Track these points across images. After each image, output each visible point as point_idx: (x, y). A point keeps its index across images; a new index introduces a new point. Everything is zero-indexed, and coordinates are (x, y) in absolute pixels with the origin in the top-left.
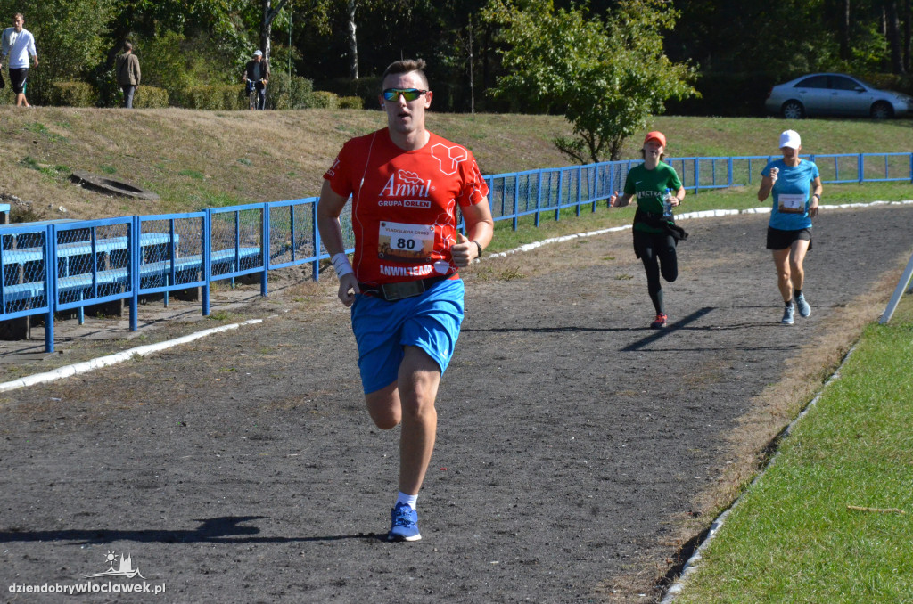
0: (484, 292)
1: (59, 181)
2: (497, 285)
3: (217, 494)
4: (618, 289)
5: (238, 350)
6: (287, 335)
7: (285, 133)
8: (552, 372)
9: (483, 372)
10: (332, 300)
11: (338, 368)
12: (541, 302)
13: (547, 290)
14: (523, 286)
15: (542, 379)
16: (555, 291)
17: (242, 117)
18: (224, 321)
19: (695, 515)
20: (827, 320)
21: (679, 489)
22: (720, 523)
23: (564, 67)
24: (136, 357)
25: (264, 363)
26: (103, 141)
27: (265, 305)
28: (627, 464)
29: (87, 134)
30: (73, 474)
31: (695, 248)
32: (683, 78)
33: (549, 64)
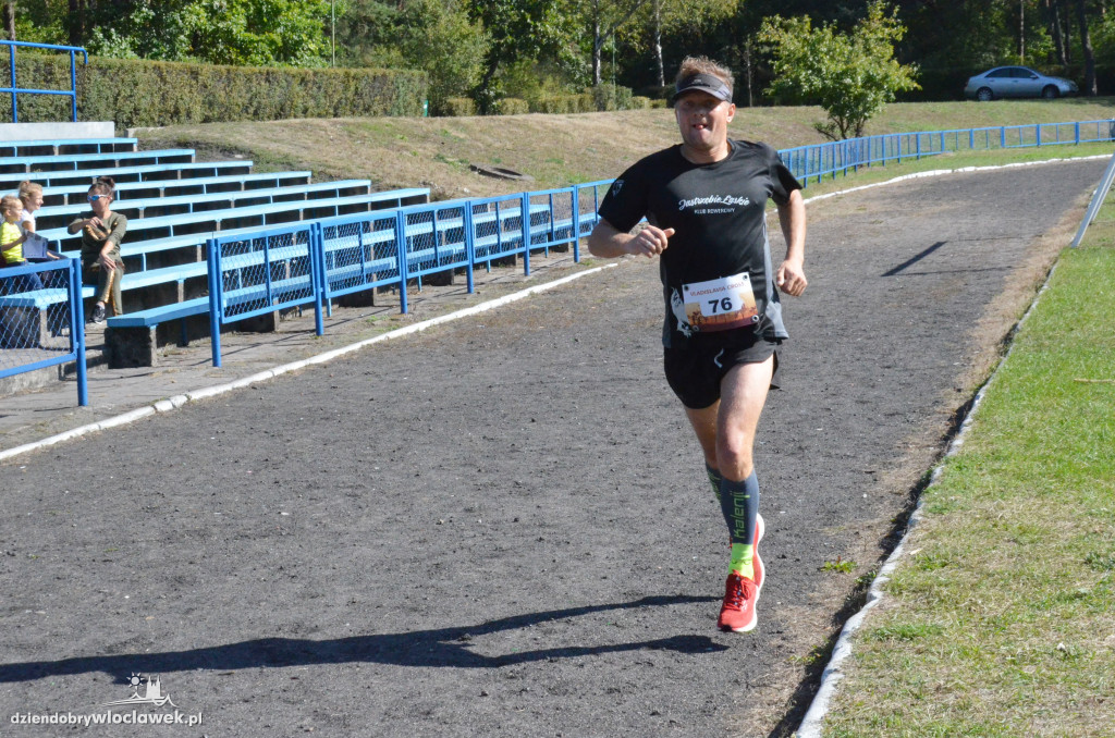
1: (462, 171)
3: (610, 389)
4: (873, 231)
6: (638, 274)
7: (618, 128)
8: (835, 292)
13: (821, 234)
15: (828, 298)
17: (587, 118)
18: (590, 266)
19: (959, 390)
20: (1031, 247)
21: (944, 372)
22: (982, 394)
23: (820, 71)
24: (532, 294)
25: (624, 295)
26: (490, 140)
28: (902, 356)
29: (478, 135)
30: (504, 378)
31: (923, 199)
32: (908, 75)
33: (808, 69)
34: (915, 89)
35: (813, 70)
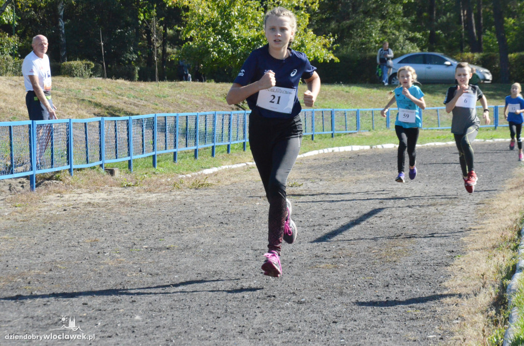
0: (179, 197)
2: (188, 192)
7: (9, 90)
8: (251, 252)
9: (187, 254)
10: (47, 205)
11: (51, 253)
12: (228, 203)
13: (232, 195)
14: (211, 192)
16: (239, 195)
23: (230, 36)
31: (344, 169)
32: (325, 46)
33: (217, 34)
34: (332, 60)
35: (222, 35)
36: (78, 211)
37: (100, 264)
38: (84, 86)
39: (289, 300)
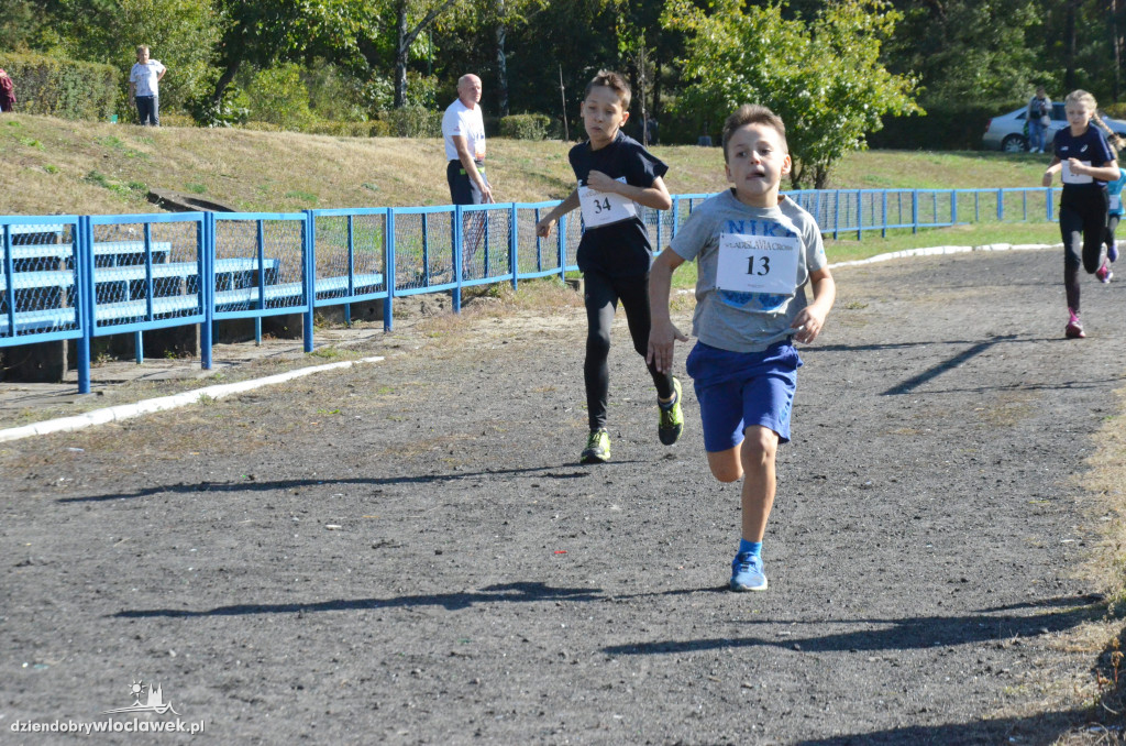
1: (131, 200)
5: (350, 389)
6: (416, 373)
7: (422, 160)
10: (478, 335)
11: (484, 408)
18: (332, 359)
24: (205, 401)
25: (381, 404)
26: (194, 160)
27: (388, 341)
29: (174, 151)
32: (903, 90)
33: (739, 73)
34: (915, 113)
35: (746, 74)
36: (525, 344)
37: (558, 425)
38: (534, 153)
39: (847, 482)
